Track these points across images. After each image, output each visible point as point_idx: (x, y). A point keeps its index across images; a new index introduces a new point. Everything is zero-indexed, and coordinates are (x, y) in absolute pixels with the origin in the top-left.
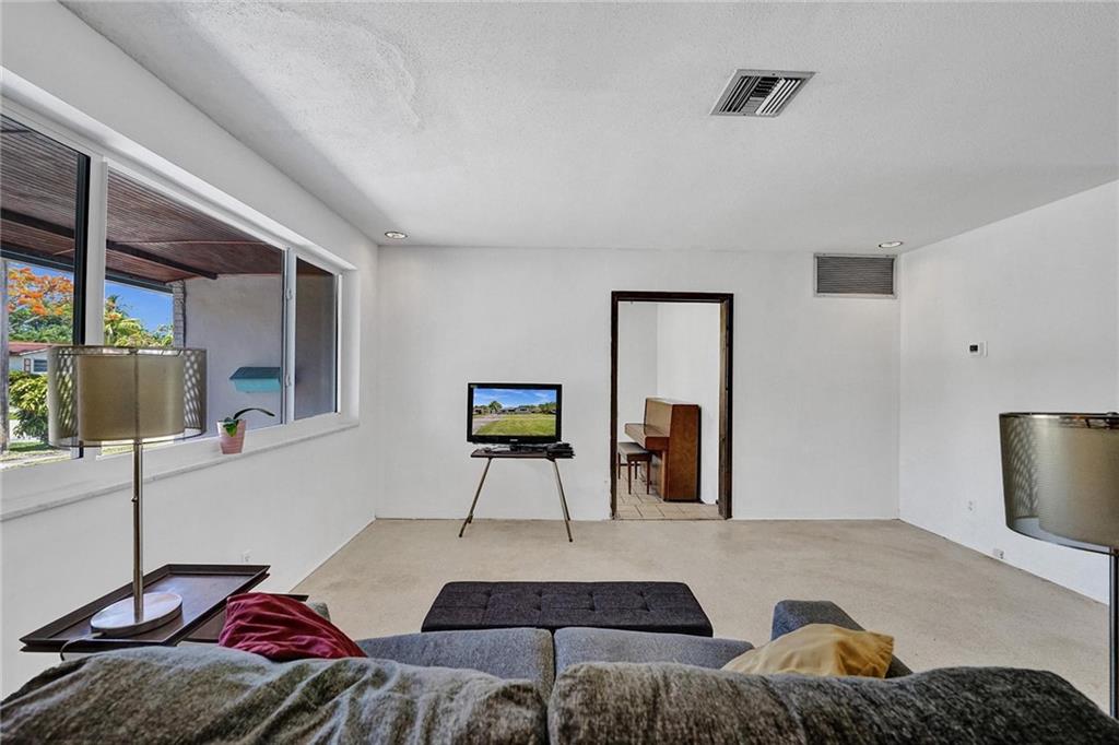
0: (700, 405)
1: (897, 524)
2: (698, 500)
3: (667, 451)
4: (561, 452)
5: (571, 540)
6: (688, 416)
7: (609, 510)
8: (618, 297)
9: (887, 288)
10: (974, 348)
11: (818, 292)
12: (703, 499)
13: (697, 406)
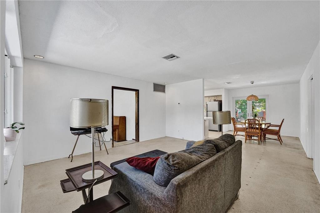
0: (126, 116)
1: (166, 137)
2: (126, 140)
3: (118, 129)
4: (104, 130)
5: (108, 154)
6: (123, 119)
7: (112, 145)
8: (113, 88)
9: (164, 91)
10: (179, 104)
11: (154, 91)
12: (127, 140)
13: (125, 117)
